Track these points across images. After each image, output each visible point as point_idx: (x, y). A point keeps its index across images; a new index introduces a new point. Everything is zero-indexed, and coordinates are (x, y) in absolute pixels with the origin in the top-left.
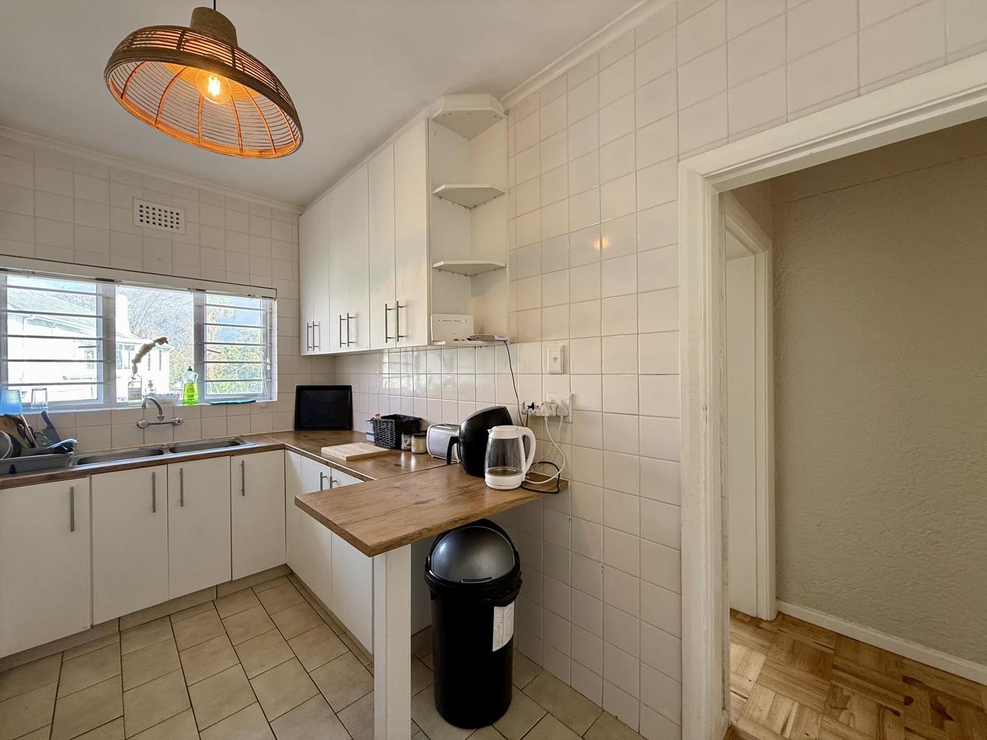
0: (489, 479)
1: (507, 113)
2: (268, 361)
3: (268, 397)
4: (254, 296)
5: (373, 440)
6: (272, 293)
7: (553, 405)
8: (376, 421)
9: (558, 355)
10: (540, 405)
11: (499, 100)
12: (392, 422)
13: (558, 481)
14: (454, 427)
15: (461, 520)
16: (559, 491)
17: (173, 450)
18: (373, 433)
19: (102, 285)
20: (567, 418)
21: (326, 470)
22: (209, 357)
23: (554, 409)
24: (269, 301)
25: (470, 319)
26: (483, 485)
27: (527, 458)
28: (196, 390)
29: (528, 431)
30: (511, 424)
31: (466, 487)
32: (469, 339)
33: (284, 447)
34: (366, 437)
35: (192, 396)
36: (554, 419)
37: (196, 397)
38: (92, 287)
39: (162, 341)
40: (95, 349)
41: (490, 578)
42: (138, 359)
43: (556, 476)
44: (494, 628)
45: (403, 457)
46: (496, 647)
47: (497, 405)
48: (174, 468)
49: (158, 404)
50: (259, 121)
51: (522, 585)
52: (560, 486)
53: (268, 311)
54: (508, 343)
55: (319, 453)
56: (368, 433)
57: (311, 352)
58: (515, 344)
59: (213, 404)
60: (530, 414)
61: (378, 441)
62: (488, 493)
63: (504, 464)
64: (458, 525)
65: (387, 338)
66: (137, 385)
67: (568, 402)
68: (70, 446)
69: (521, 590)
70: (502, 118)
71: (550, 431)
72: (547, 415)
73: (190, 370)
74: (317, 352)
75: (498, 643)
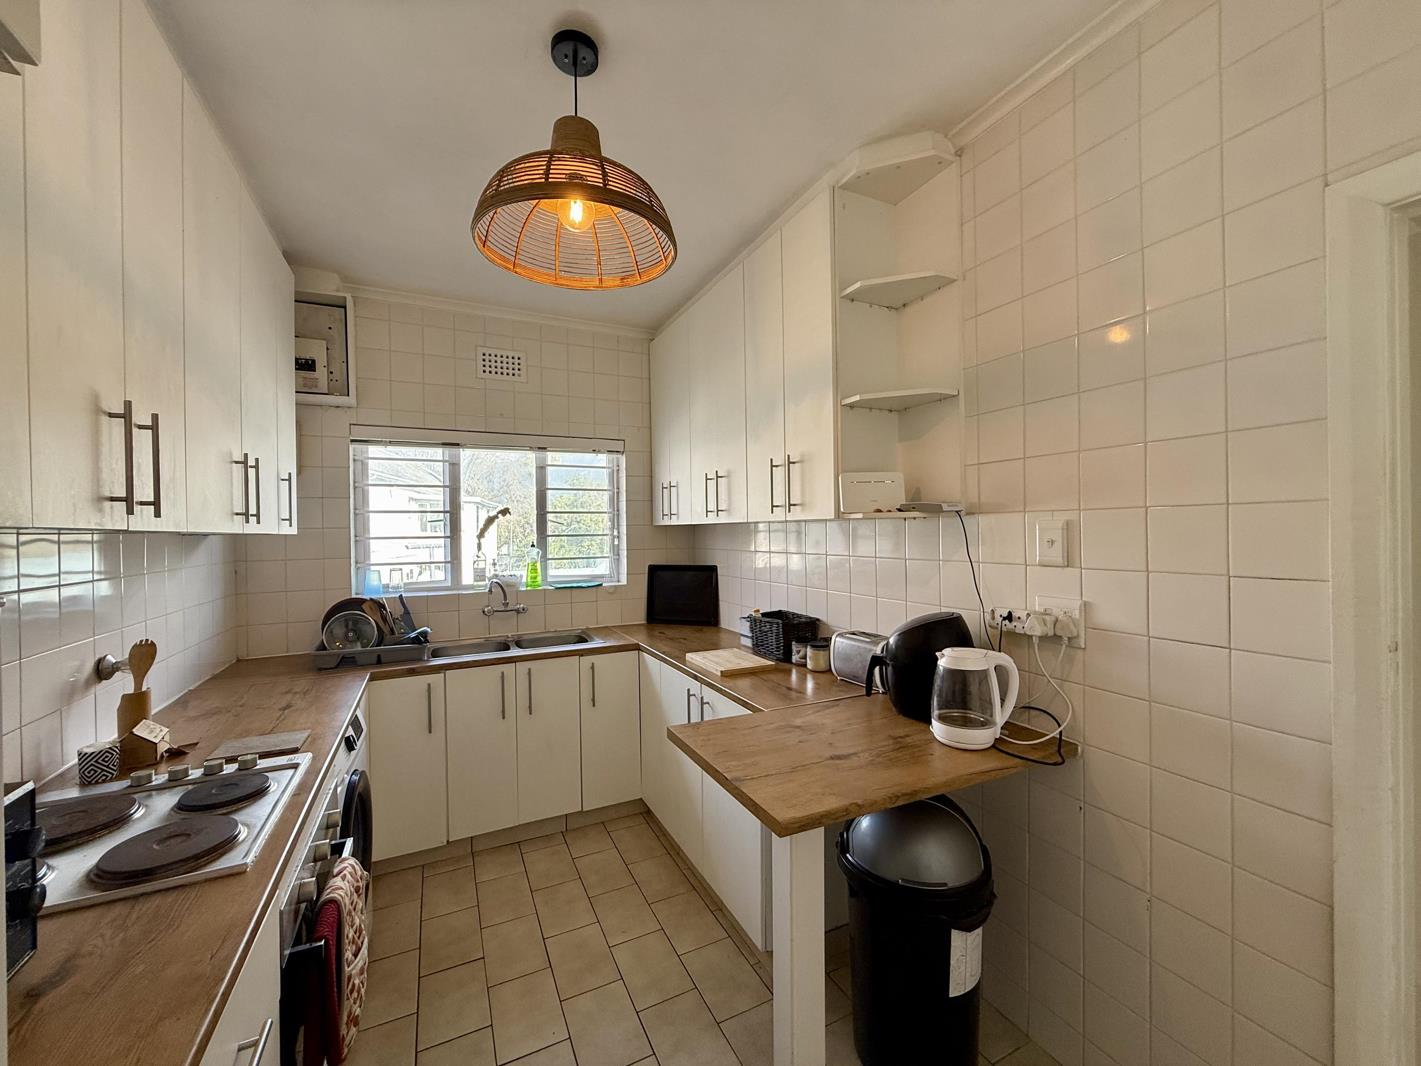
0: (937, 728)
1: (959, 153)
2: (616, 533)
3: (616, 579)
4: (599, 452)
5: (750, 645)
6: (619, 446)
7: (1047, 618)
8: (755, 620)
9: (1058, 536)
10: (1024, 617)
11: (946, 136)
12: (778, 624)
13: (1059, 742)
14: (873, 639)
15: (904, 795)
16: (1063, 762)
17: (519, 644)
18: (750, 635)
19: (448, 451)
20: (1073, 641)
21: (695, 686)
22: (550, 528)
23: (1050, 625)
24: (615, 456)
25: (899, 477)
26: (929, 737)
27: (1003, 701)
28: (539, 570)
29: (1004, 659)
30: (971, 645)
31: (901, 737)
32: (900, 510)
33: (637, 648)
34: (739, 638)
35: (535, 578)
36: (1052, 640)
37: (539, 579)
38: (438, 453)
39: (505, 512)
40: (442, 523)
41: (945, 884)
42: (481, 535)
43: (1056, 734)
44: (952, 962)
45: (794, 676)
46: (955, 991)
47: (944, 610)
48: (523, 667)
49: (502, 588)
50: (621, 241)
51: (996, 902)
52: (1062, 751)
53: (615, 468)
54: (962, 513)
55: (684, 661)
56: (742, 635)
57: (667, 522)
58: (976, 515)
59: (557, 588)
60: (1004, 629)
61: (758, 648)
62: (938, 751)
63: (964, 704)
64: (901, 803)
65: (773, 506)
66: (482, 565)
67: (1076, 614)
68: (424, 634)
69: (994, 910)
70: (952, 162)
71: (1046, 662)
72: (1039, 634)
73: (533, 546)
74: (674, 522)
75: (958, 987)
